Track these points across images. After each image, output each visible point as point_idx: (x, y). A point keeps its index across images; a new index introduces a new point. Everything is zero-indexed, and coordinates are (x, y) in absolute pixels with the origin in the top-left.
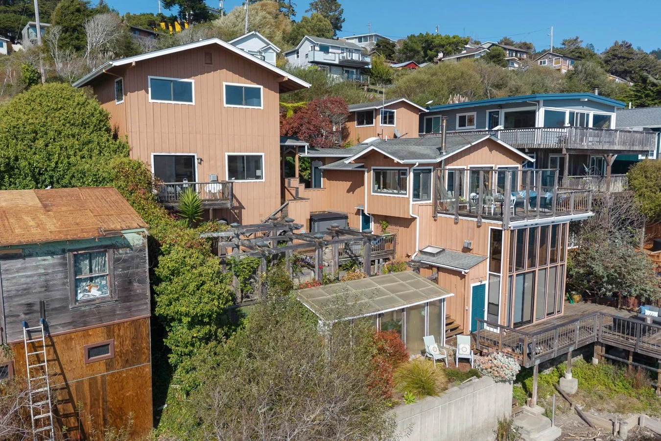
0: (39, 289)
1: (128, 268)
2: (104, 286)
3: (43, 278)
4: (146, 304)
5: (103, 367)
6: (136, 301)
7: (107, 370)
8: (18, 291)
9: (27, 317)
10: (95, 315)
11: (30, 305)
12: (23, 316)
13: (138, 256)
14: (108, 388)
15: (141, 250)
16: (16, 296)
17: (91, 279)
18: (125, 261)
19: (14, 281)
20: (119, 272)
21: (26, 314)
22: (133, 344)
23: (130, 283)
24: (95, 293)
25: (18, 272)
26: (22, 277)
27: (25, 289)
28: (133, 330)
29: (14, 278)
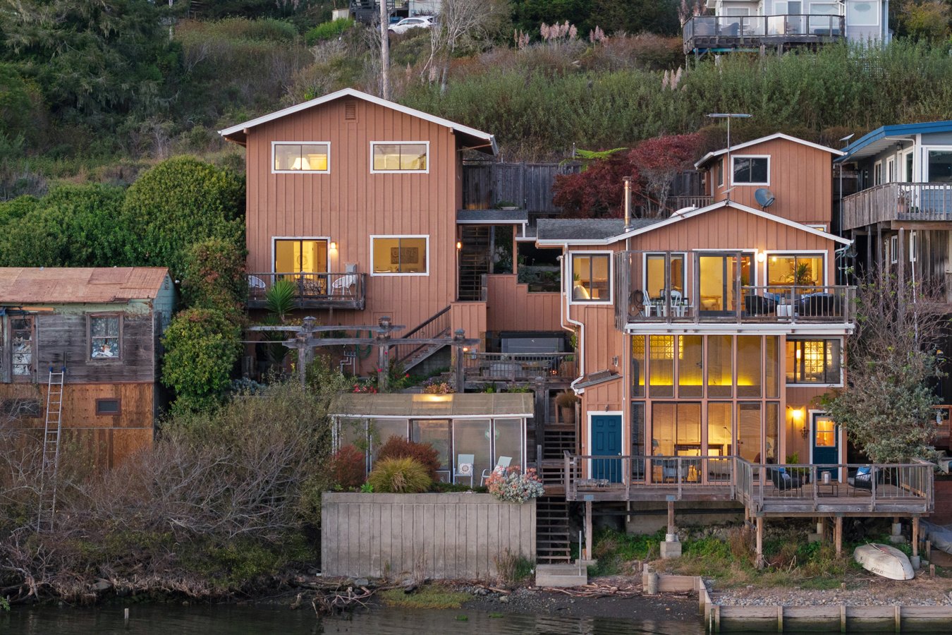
0: (63, 343)
1: (136, 334)
2: (115, 348)
3: (67, 334)
4: (151, 370)
5: (111, 422)
6: (142, 365)
7: (115, 425)
8: (49, 342)
9: (54, 364)
10: (105, 372)
11: (57, 355)
12: (51, 364)
13: (145, 325)
14: (115, 442)
15: (147, 319)
16: (48, 346)
17: (106, 341)
18: (133, 327)
19: (47, 333)
20: (128, 337)
21: (54, 362)
22: (137, 407)
23: (137, 348)
24: (107, 353)
25: (50, 326)
26: (54, 331)
27: (54, 342)
28: (138, 393)
29: (47, 331)
